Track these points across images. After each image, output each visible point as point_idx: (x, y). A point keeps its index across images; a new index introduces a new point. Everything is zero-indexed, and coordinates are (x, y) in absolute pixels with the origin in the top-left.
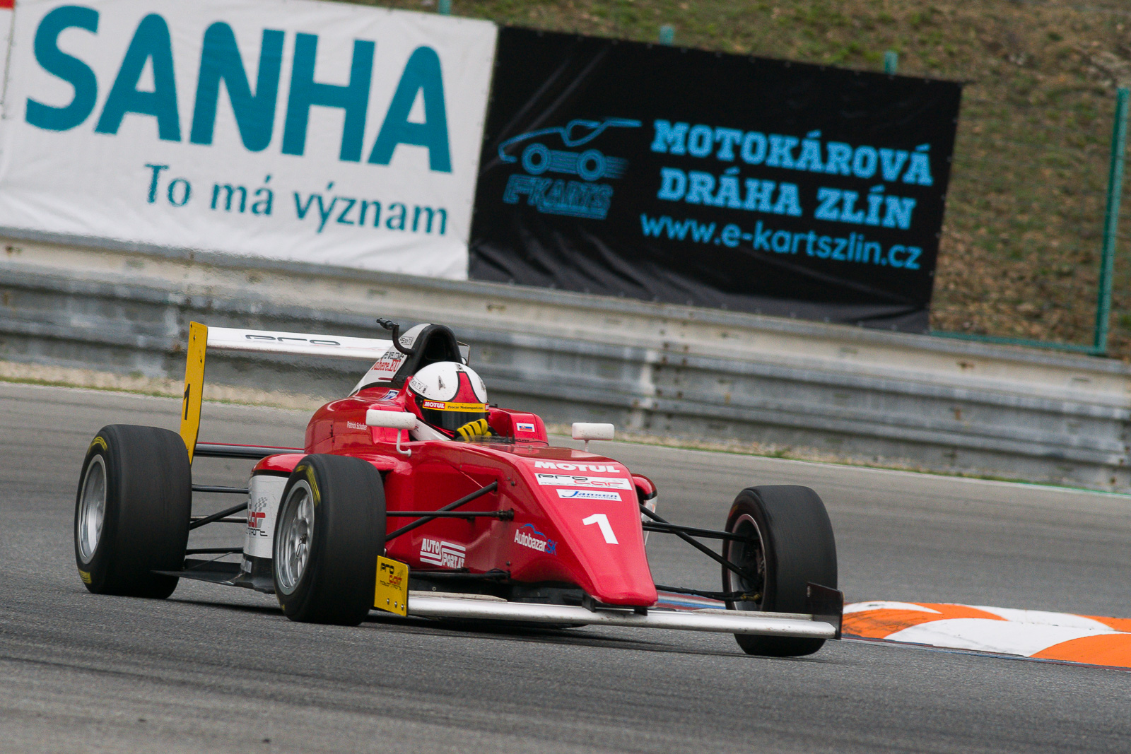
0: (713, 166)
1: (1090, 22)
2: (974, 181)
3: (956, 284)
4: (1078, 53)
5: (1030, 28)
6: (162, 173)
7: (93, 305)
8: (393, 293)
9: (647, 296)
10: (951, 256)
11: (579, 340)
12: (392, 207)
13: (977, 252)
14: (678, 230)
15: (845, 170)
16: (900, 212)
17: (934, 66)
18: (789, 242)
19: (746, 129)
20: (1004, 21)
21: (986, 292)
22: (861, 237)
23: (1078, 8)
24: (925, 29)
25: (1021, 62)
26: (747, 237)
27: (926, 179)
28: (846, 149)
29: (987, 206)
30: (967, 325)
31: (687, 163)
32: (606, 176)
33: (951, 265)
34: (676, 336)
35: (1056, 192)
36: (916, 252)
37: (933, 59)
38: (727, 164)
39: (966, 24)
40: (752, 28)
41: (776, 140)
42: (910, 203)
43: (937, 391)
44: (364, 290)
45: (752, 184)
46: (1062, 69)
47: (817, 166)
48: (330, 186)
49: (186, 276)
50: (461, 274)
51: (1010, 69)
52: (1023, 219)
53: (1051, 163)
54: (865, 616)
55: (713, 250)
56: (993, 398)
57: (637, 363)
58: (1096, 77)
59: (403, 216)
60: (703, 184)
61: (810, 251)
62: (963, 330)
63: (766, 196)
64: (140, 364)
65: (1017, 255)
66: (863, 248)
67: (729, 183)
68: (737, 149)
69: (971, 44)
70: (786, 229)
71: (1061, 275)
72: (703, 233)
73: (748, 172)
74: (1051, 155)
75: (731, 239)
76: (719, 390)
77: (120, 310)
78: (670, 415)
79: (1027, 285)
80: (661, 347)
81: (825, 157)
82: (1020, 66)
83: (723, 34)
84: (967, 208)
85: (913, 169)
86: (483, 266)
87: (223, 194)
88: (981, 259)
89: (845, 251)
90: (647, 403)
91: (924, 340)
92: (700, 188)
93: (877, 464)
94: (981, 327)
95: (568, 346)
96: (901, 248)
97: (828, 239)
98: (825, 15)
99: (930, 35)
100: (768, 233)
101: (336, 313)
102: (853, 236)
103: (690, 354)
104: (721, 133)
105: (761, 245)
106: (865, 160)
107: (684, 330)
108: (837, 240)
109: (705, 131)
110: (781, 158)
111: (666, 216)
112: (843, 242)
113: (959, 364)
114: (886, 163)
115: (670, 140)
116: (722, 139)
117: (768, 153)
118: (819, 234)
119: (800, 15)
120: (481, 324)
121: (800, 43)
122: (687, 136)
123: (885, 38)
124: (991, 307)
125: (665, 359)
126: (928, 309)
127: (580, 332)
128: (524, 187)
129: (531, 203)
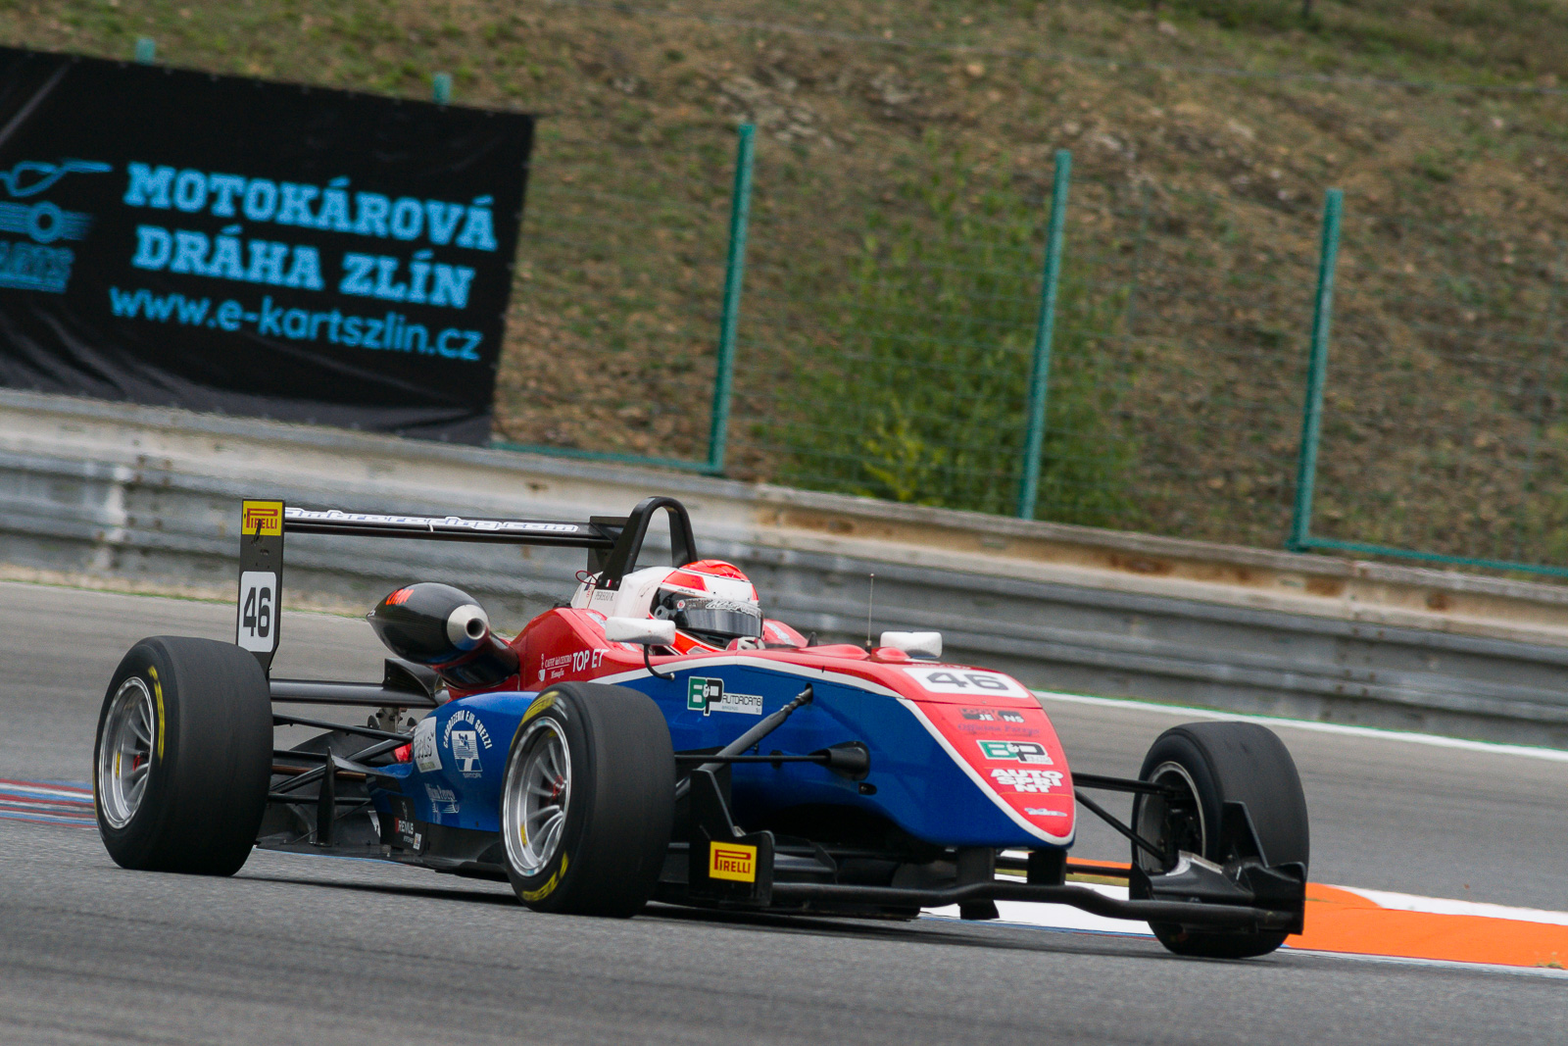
0: (206, 223)
1: (721, 36)
2: (566, 246)
3: (538, 380)
4: (704, 77)
5: (642, 45)
9: (116, 394)
10: (527, 342)
11: (25, 453)
13: (566, 338)
14: (159, 308)
15: (381, 229)
16: (454, 286)
17: (514, 94)
18: (305, 325)
19: (250, 174)
20: (608, 35)
21: (579, 392)
22: (402, 318)
23: (706, 17)
24: (505, 45)
25: (630, 88)
26: (251, 317)
27: (487, 242)
28: (381, 201)
29: (581, 278)
30: (551, 435)
31: (173, 220)
32: (66, 237)
33: (530, 355)
34: (154, 447)
35: (672, 259)
36: (474, 338)
37: (514, 85)
38: (225, 221)
39: (557, 40)
40: (274, 43)
41: (289, 190)
42: (466, 274)
45: (258, 248)
46: (683, 99)
47: (343, 225)
51: (614, 98)
52: (630, 295)
53: (667, 221)
55: (205, 335)
57: (103, 483)
58: (727, 110)
60: (193, 246)
61: (333, 337)
62: (545, 443)
63: (275, 264)
65: (620, 343)
66: (405, 333)
67: (228, 245)
68: (238, 201)
69: (564, 65)
70: (301, 307)
71: (676, 369)
72: (193, 312)
73: (253, 231)
74: (665, 212)
75: (230, 320)
76: (211, 519)
78: (145, 551)
79: (632, 383)
80: (134, 461)
81: (353, 212)
82: (629, 95)
83: (236, 50)
84: (553, 280)
85: (470, 229)
88: (572, 348)
89: (380, 337)
90: (115, 536)
91: (483, 454)
92: (189, 252)
94: (569, 439)
95: (11, 460)
96: (455, 333)
97: (357, 321)
98: (372, 26)
99: (510, 53)
100: (279, 312)
102: (391, 318)
103: (172, 472)
104: (217, 180)
105: (269, 329)
106: (408, 216)
107: (165, 440)
108: (370, 322)
109: (197, 177)
110: (296, 212)
111: (144, 290)
112: (377, 325)
113: (529, 485)
114: (435, 220)
115: (149, 190)
116: (219, 189)
117: (279, 206)
118: (346, 314)
119: (339, 25)
121: (337, 63)
122: (172, 185)
123: (450, 57)
124: (584, 411)
125: (139, 478)
126: (491, 414)
127: (27, 442)
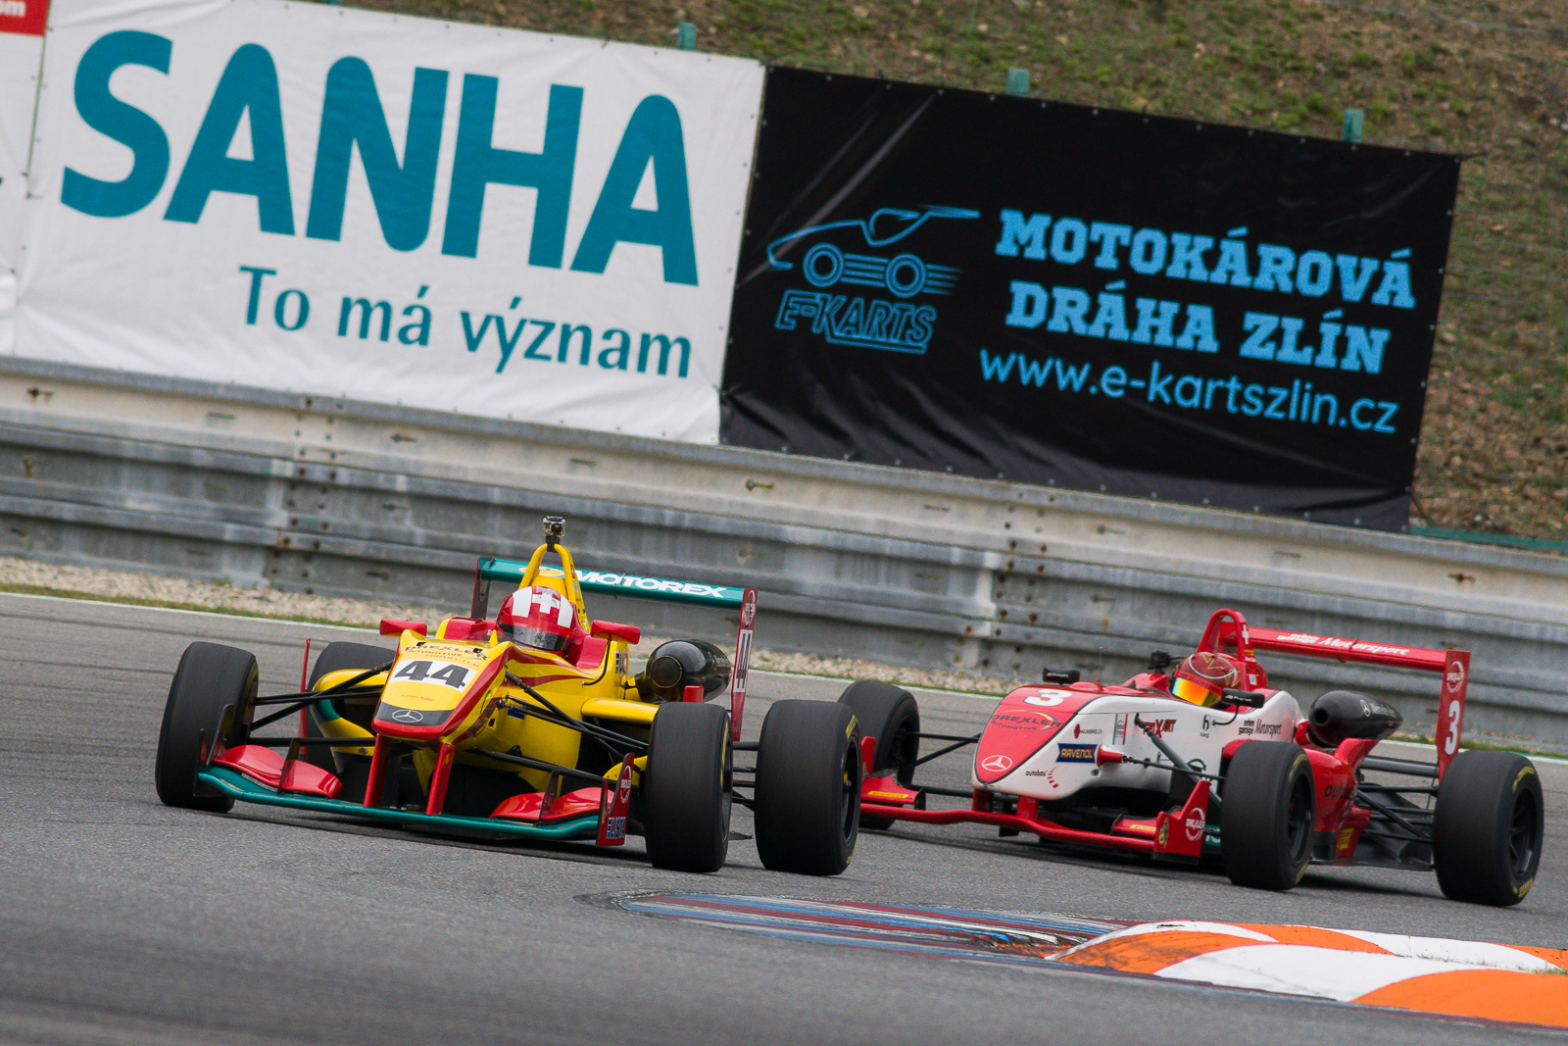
0: (1087, 277)
2: (1493, 303)
3: (1463, 457)
6: (266, 279)
7: (159, 478)
8: (607, 462)
9: (986, 471)
10: (1457, 415)
11: (884, 535)
12: (608, 335)
13: (1496, 409)
14: (1034, 373)
15: (1286, 286)
16: (1368, 349)
17: (1435, 132)
18: (1200, 392)
19: (1137, 224)
20: (1542, 66)
21: (1510, 470)
24: (1424, 77)
26: (1138, 384)
27: (1405, 300)
28: (1286, 254)
29: (1512, 341)
30: (1479, 518)
31: (1049, 274)
33: (1455, 428)
34: (1027, 530)
36: (1392, 408)
37: (1434, 122)
38: (1109, 275)
39: (1484, 70)
40: (1163, 73)
41: (1180, 240)
42: (1381, 336)
43: (1419, 617)
44: (563, 458)
45: (1145, 305)
47: (1242, 279)
48: (516, 302)
49: (298, 433)
50: (710, 437)
51: (1549, 137)
55: (1087, 402)
56: (1503, 627)
57: (971, 570)
59: (624, 349)
60: (1072, 303)
61: (1231, 407)
62: (1473, 527)
63: (1165, 324)
64: (229, 567)
65: (1556, 415)
66: (1312, 402)
67: (1112, 303)
68: (1123, 252)
69: (1493, 101)
70: (1196, 376)
72: (1073, 378)
73: (1138, 287)
75: (1115, 387)
76: (1094, 612)
77: (198, 484)
78: (1019, 648)
80: (1005, 546)
81: (1254, 266)
83: (1121, 82)
84: (1479, 341)
85: (1387, 285)
86: (741, 423)
87: (356, 313)
88: (1502, 420)
89: (1285, 406)
90: (985, 630)
91: (1397, 540)
92: (1069, 310)
94: (1498, 523)
95: (867, 545)
96: (1370, 404)
97: (1259, 389)
98: (1274, 54)
99: (1431, 85)
100: (1169, 379)
101: (522, 491)
102: (1297, 384)
103: (1049, 558)
104: (1099, 229)
105: (1158, 396)
106: (1315, 270)
107: (1040, 522)
108: (1273, 391)
109: (1077, 226)
110: (1188, 265)
111: (1018, 352)
112: (1282, 393)
113: (1452, 576)
114: (1347, 275)
115: (1023, 240)
116: (1102, 238)
117: (1169, 258)
118: (1245, 381)
119: (1236, 54)
120: (736, 511)
121: (1235, 96)
122: (1049, 234)
123: (1363, 90)
124: (1515, 492)
125: (1011, 565)
126: (1410, 494)
127: (886, 523)
128: (805, 307)
129: (815, 330)
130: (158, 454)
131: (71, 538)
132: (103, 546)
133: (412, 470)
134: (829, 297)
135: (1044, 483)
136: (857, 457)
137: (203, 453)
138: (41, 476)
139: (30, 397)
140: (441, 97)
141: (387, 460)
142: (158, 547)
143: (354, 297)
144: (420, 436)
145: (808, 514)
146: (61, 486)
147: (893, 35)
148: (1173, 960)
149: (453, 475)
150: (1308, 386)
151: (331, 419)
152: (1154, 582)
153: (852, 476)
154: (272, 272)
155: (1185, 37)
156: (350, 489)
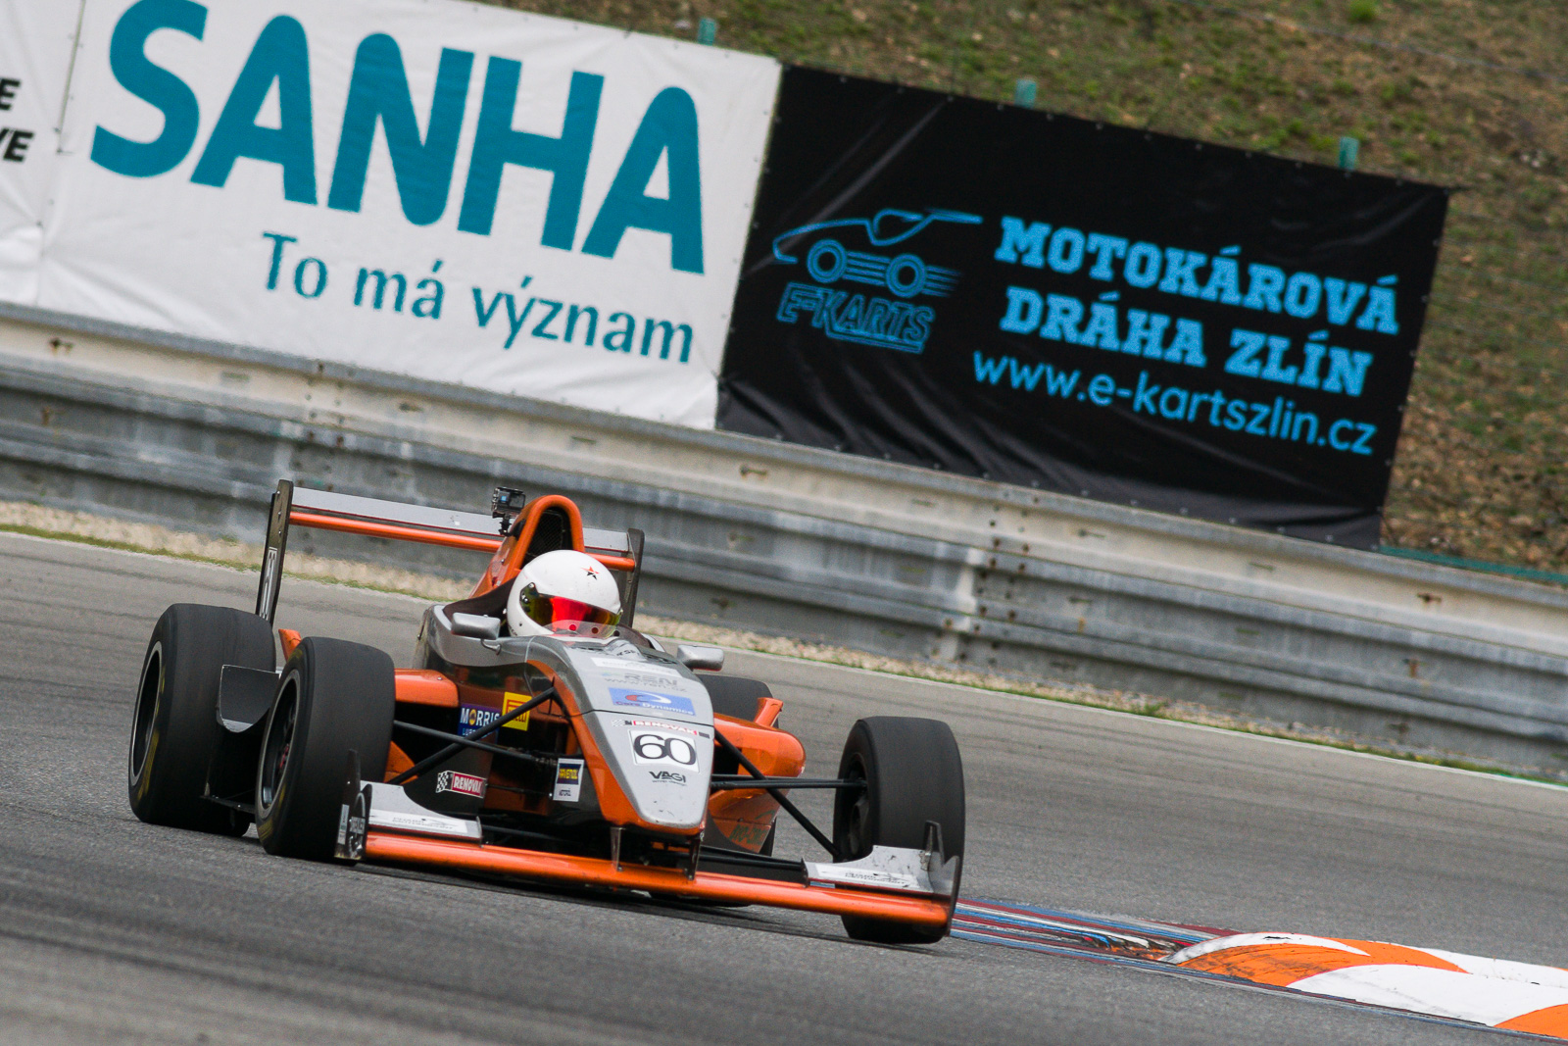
0: (1082, 287)
2: (1458, 332)
3: (1423, 480)
5: (1554, 116)
6: (287, 247)
7: (173, 433)
8: (606, 442)
9: (972, 467)
10: (1418, 439)
11: (872, 526)
12: (614, 318)
13: (1456, 436)
14: (1025, 377)
15: (1275, 306)
16: (1350, 371)
17: (1410, 162)
18: (1185, 405)
19: (1133, 238)
20: (1517, 104)
21: (1468, 495)
24: (1402, 108)
25: (1537, 163)
26: (1125, 393)
27: (1389, 326)
28: (1277, 275)
29: (1475, 370)
30: (1435, 540)
31: (1046, 281)
33: (1417, 451)
34: (1010, 529)
36: (1369, 430)
37: (1410, 153)
38: (1104, 286)
39: (1462, 105)
40: (1150, 90)
41: (1175, 255)
42: (1364, 359)
43: (1385, 634)
44: (565, 436)
45: (1137, 317)
47: (1232, 297)
48: (526, 281)
49: (309, 397)
50: (706, 422)
51: (1520, 173)
52: (1527, 392)
54: (1260, 953)
55: (1075, 409)
56: (1466, 649)
57: (954, 566)
59: (629, 332)
60: (1066, 312)
61: (1214, 420)
62: (1428, 549)
63: (1155, 336)
64: (236, 523)
65: (1515, 444)
66: (1293, 420)
67: (1105, 314)
68: (1118, 264)
69: (1467, 135)
70: (1182, 387)
72: (1062, 384)
73: (1131, 299)
75: (1102, 395)
76: (1071, 613)
77: (209, 442)
78: (996, 644)
79: (1526, 487)
80: (989, 544)
81: (1244, 284)
82: (1536, 170)
83: (1108, 97)
84: (1444, 369)
85: (1372, 310)
86: (739, 412)
87: (371, 284)
88: (1462, 446)
89: (1266, 423)
90: (964, 625)
91: (1370, 559)
92: (1062, 318)
93: (1294, 734)
94: (1455, 546)
95: (855, 535)
96: (1348, 424)
97: (1242, 404)
98: (1257, 78)
99: (1408, 117)
100: (1155, 390)
101: (524, 466)
102: (1279, 402)
103: (1031, 558)
104: (1096, 240)
105: (1143, 406)
106: (1304, 292)
107: (1026, 522)
108: (1256, 407)
109: (1074, 236)
110: (1181, 281)
111: (1010, 356)
112: (1264, 410)
113: (1420, 596)
114: (1334, 298)
115: (1022, 247)
116: (1098, 250)
117: (1163, 273)
118: (1229, 396)
119: (1221, 76)
120: (730, 495)
121: (1218, 117)
122: (1048, 242)
123: (1342, 117)
124: (1471, 517)
125: (993, 562)
126: (1380, 514)
127: (875, 515)
128: (807, 301)
129: (815, 324)
130: (173, 410)
131: (83, 487)
132: (113, 496)
133: (417, 438)
134: (830, 291)
135: (1028, 485)
136: (849, 449)
137: (216, 412)
138: (57, 424)
139: (51, 348)
140: (465, 77)
141: (393, 427)
142: (167, 501)
143: (370, 268)
144: (427, 407)
145: (801, 502)
146: (76, 436)
147: (890, 40)
148: (1302, 974)
149: (458, 446)
150: (1290, 404)
151: (340, 384)
152: (1131, 587)
153: (844, 467)
154: (293, 240)
155: (1173, 56)
156: (357, 455)
